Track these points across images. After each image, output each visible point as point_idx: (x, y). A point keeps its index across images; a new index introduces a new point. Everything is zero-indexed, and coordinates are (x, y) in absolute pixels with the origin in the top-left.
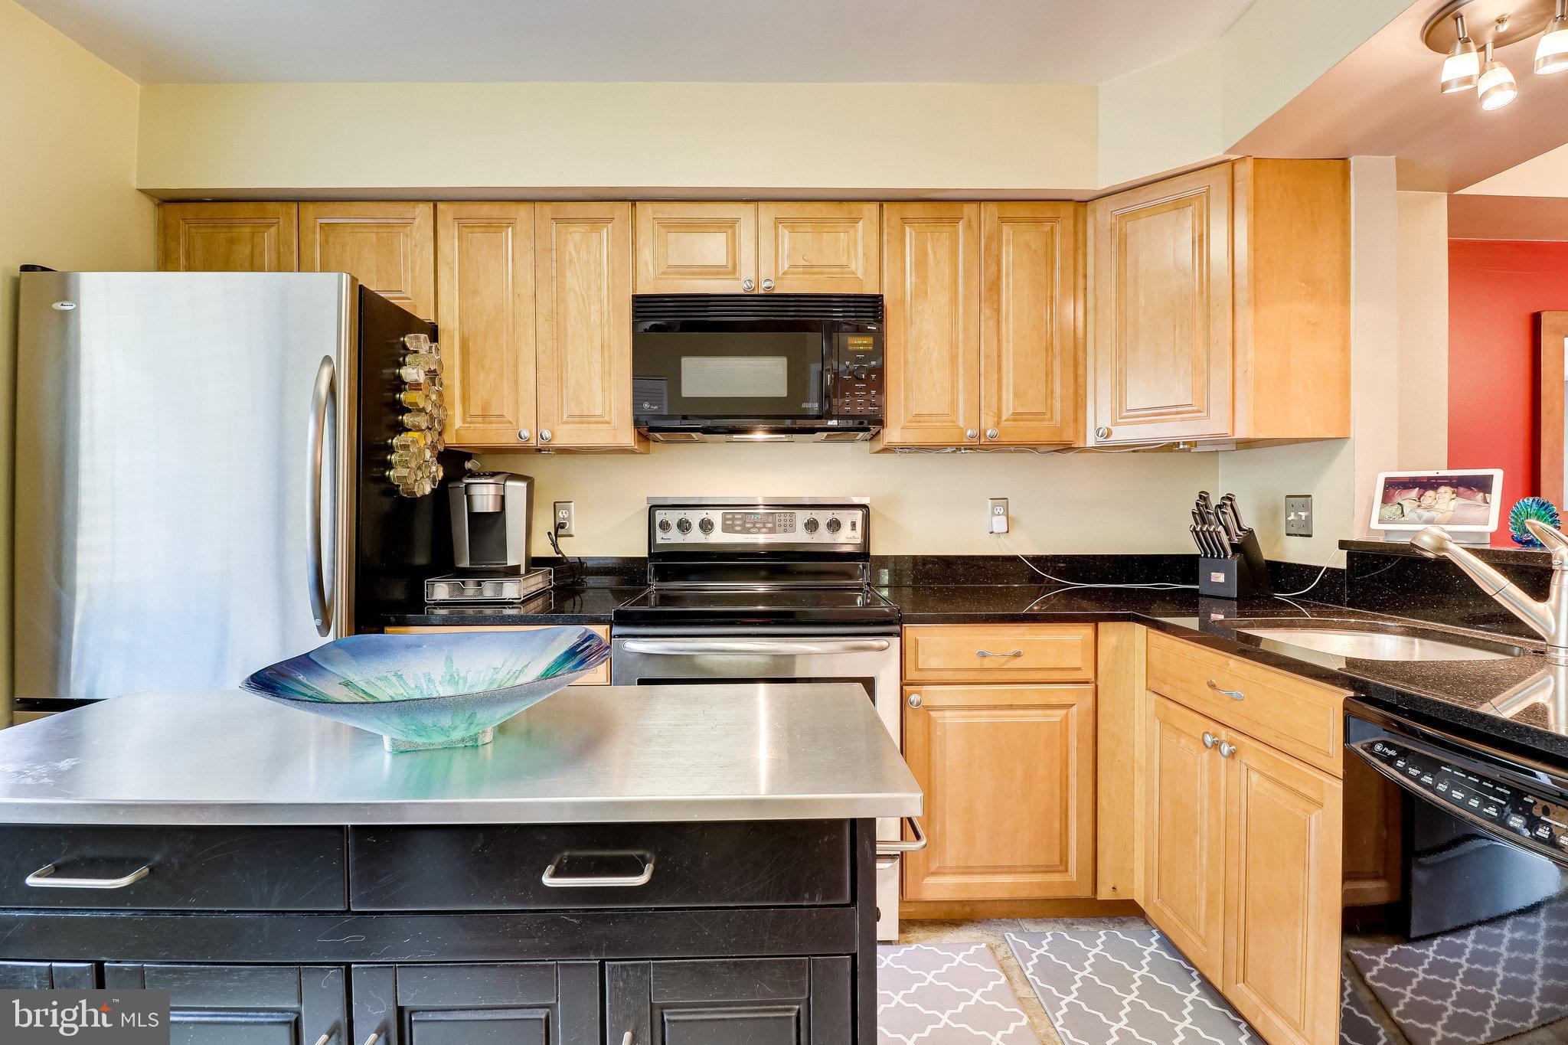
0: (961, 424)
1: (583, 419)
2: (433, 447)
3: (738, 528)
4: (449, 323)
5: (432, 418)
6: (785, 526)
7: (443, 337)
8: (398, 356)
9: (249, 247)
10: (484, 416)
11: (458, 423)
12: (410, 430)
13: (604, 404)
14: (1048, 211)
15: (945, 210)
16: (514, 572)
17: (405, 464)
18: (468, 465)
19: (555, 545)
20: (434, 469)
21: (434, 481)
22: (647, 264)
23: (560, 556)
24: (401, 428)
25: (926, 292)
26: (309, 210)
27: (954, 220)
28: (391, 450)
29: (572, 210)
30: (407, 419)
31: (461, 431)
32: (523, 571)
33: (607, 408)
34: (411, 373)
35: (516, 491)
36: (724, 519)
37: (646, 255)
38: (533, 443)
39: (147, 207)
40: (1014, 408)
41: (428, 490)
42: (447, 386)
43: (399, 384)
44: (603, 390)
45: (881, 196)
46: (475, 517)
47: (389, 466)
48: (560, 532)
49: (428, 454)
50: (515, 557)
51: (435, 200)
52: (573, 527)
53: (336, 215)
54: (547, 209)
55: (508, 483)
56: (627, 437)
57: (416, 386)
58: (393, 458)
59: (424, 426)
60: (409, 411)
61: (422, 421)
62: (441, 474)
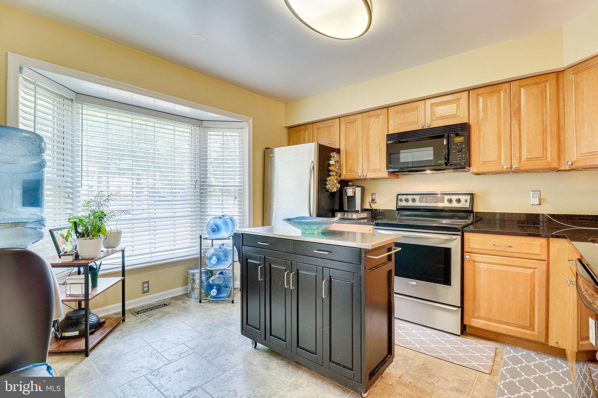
0: (503, 164)
1: (374, 170)
2: (337, 179)
3: (424, 201)
4: (342, 148)
5: (337, 172)
6: (440, 200)
7: (341, 152)
8: (329, 158)
9: (303, 135)
10: (350, 171)
11: (344, 173)
12: (332, 176)
13: (380, 166)
14: (543, 79)
15: (495, 88)
16: (358, 212)
17: (329, 184)
18: (349, 184)
19: (370, 205)
20: (337, 185)
21: (337, 188)
22: (391, 125)
23: (371, 208)
24: (330, 176)
25: (487, 118)
26: (315, 124)
27: (499, 91)
28: (327, 181)
29: (372, 113)
30: (331, 173)
31: (345, 175)
32: (360, 212)
33: (381, 167)
34: (332, 162)
35: (358, 190)
36: (420, 198)
37: (391, 122)
38: (362, 177)
39: (286, 129)
40: (527, 156)
41: (335, 190)
42: (342, 164)
43: (329, 165)
44: (380, 162)
45: (469, 89)
46: (349, 197)
47: (326, 185)
48: (373, 201)
49: (336, 181)
50: (358, 207)
51: (339, 117)
52: (377, 200)
53: (320, 125)
54: (365, 114)
55: (356, 188)
56: (385, 174)
57: (333, 165)
58: (327, 183)
59: (335, 175)
60: (332, 171)
61: (334, 173)
62: (339, 186)
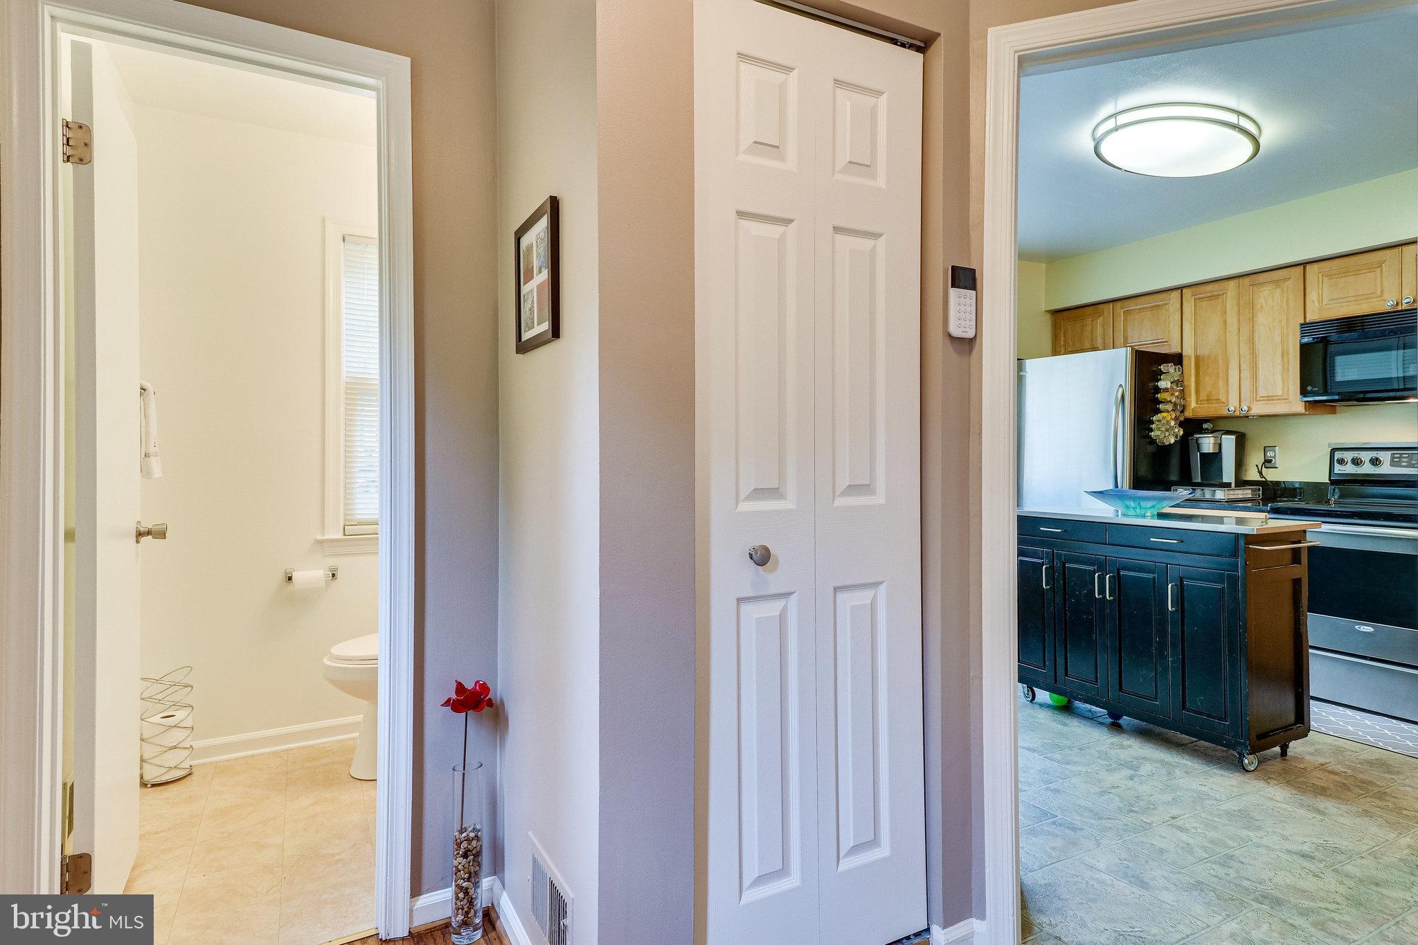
1: (1269, 399)
2: (1176, 419)
3: (1404, 464)
4: (1188, 352)
5: (1175, 405)
7: (1185, 362)
8: (1157, 376)
9: (1091, 327)
10: (1208, 400)
11: (1193, 405)
12: (1163, 412)
13: (1283, 389)
16: (1228, 485)
17: (1159, 429)
18: (1205, 426)
19: (1260, 473)
20: (1177, 430)
21: (1176, 437)
22: (1314, 302)
23: (1263, 479)
24: (1158, 411)
26: (1119, 304)
28: (1152, 423)
29: (1265, 277)
30: (1161, 406)
31: (1195, 408)
32: (1233, 485)
33: (1286, 389)
34: (1163, 384)
35: (1229, 442)
36: (1392, 458)
37: (1312, 296)
38: (1237, 413)
39: (1048, 316)
41: (1172, 441)
42: (1188, 386)
43: (1158, 390)
44: (1283, 380)
46: (1204, 456)
47: (1151, 430)
48: (1267, 464)
49: (1173, 423)
50: (1228, 475)
51: (1181, 288)
52: (1278, 462)
53: (1132, 305)
54: (1247, 281)
55: (1223, 436)
56: (1299, 407)
57: (1166, 390)
58: (1153, 426)
59: (1170, 409)
60: (1163, 402)
61: (1169, 407)
62: (1181, 433)
